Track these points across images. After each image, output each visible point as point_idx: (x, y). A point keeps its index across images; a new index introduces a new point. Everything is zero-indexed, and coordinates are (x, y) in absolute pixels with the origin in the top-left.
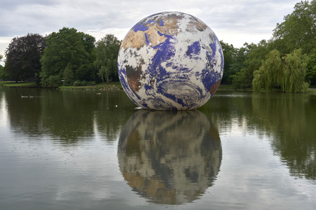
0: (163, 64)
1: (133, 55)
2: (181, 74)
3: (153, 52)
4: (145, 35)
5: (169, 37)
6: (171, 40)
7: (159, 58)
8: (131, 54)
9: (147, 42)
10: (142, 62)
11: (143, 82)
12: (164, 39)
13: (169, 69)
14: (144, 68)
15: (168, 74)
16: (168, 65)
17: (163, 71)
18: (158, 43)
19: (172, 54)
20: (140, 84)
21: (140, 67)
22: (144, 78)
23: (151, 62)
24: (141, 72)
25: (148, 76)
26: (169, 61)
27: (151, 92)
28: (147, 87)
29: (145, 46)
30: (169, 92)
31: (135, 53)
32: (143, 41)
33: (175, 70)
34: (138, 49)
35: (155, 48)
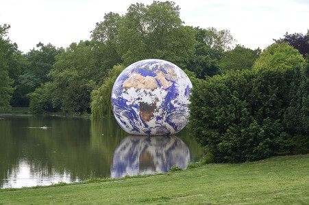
0: (172, 102)
1: (148, 95)
2: (182, 109)
3: (165, 93)
4: (156, 80)
5: (174, 82)
6: (176, 85)
7: (169, 97)
8: (146, 94)
9: (160, 86)
10: (157, 100)
11: (156, 114)
12: (171, 84)
13: (176, 105)
14: (158, 104)
15: (175, 108)
16: (175, 102)
17: (172, 107)
18: (168, 86)
19: (177, 95)
20: (153, 116)
21: (155, 104)
22: (158, 111)
23: (164, 100)
24: (156, 107)
25: (161, 110)
26: (176, 99)
27: (160, 121)
28: (158, 118)
29: (158, 88)
30: (173, 121)
31: (150, 93)
32: (156, 85)
33: (179, 106)
34: (153, 90)
35: (166, 90)
